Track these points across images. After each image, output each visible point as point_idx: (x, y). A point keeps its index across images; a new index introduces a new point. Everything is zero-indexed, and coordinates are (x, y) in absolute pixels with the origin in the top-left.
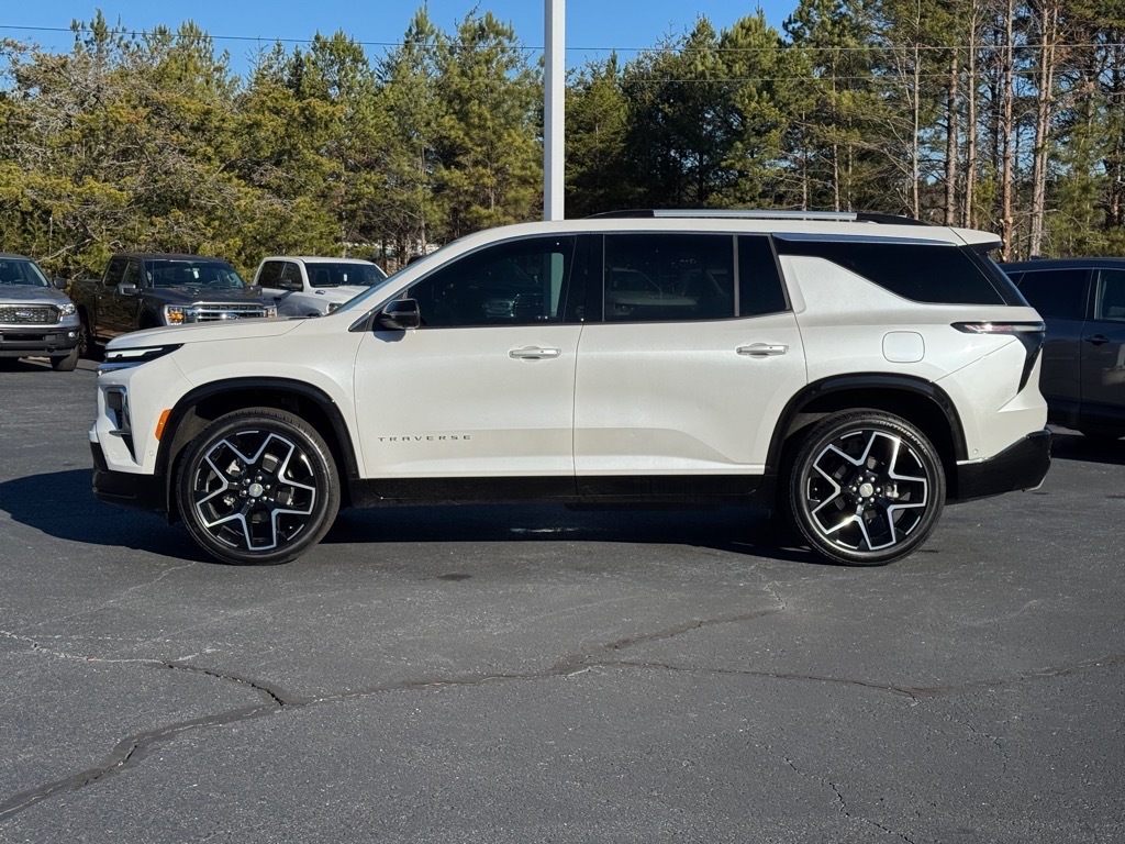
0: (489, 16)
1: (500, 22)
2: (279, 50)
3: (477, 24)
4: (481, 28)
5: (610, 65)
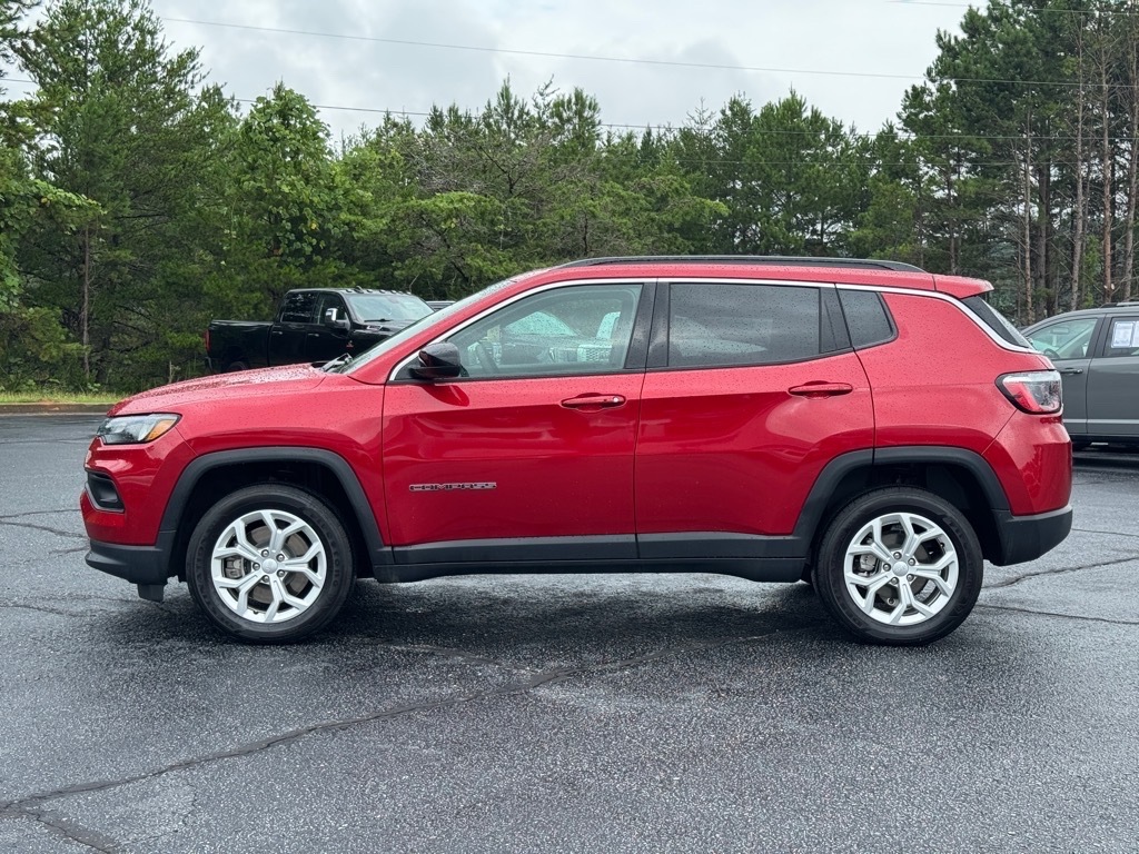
1: (588, 98)
4: (569, 101)
5: (644, 137)
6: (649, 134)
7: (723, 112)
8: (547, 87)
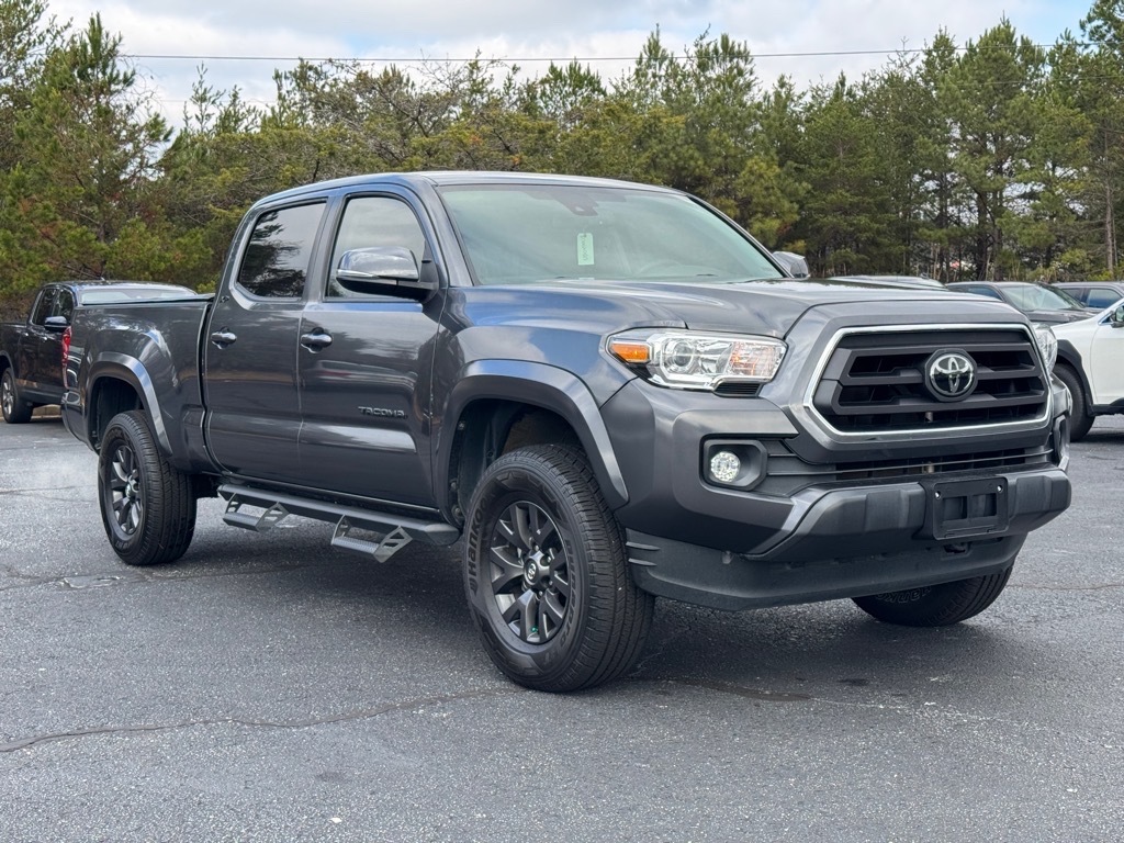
0: (725, 39)
1: (736, 44)
2: (510, 84)
3: (712, 47)
4: (716, 51)
5: (837, 88)
6: (842, 83)
7: (929, 53)
8: (701, 38)
